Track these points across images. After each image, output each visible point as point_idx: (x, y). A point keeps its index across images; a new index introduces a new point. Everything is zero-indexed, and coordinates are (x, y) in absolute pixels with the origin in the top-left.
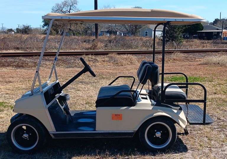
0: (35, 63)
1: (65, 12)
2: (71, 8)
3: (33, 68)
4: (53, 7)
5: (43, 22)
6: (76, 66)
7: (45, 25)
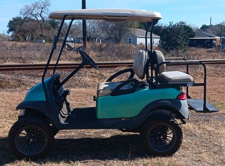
0: (20, 81)
1: (35, 15)
2: (43, 11)
3: (17, 89)
4: (22, 9)
5: (8, 27)
6: (77, 85)
7: (10, 30)
